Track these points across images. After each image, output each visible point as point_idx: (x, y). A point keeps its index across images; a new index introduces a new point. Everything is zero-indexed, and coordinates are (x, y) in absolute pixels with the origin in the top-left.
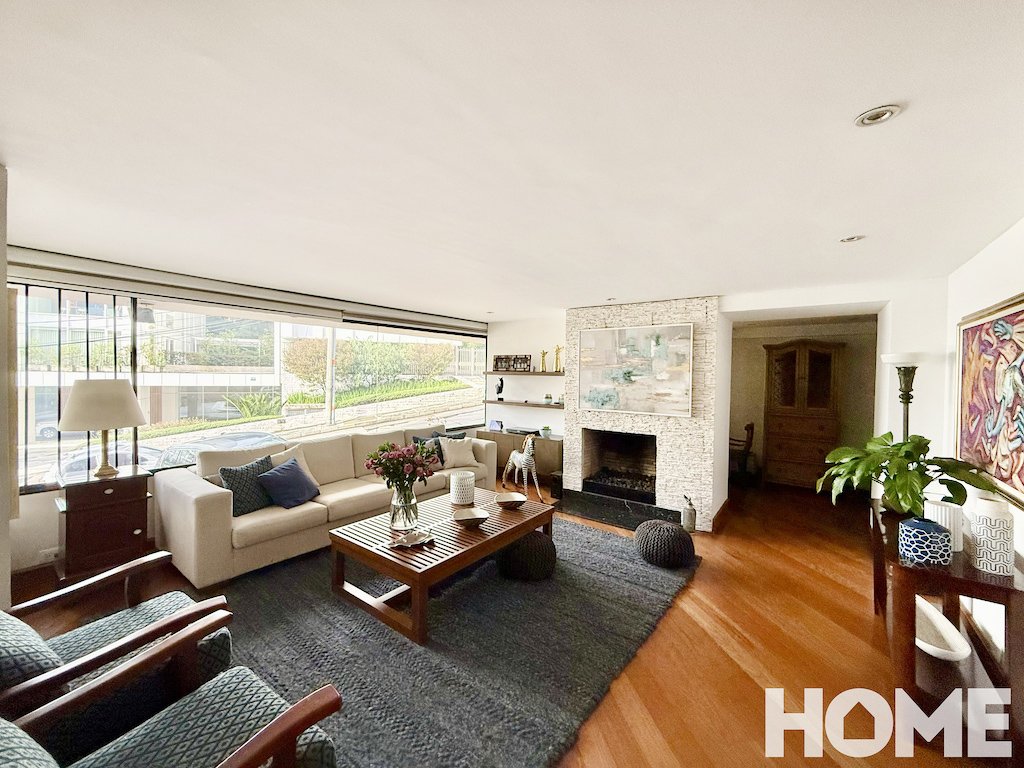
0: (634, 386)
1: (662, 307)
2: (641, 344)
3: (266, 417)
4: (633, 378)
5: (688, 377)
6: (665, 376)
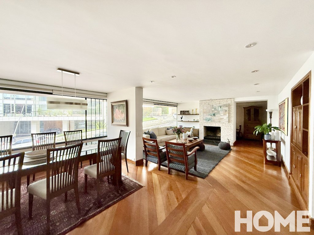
0: (215, 117)
1: (221, 100)
2: (217, 108)
4: (215, 115)
5: (228, 115)
6: (222, 114)
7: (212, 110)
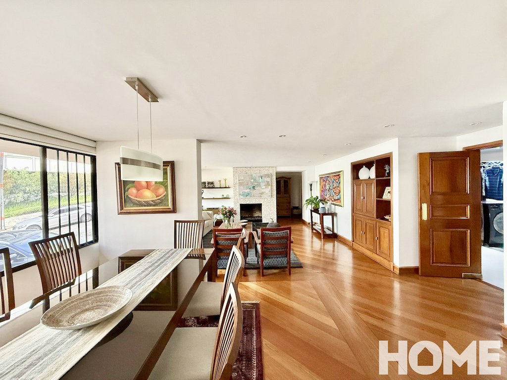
0: (256, 190)
1: (262, 169)
2: (257, 179)
5: (270, 188)
6: (264, 187)
7: (251, 182)
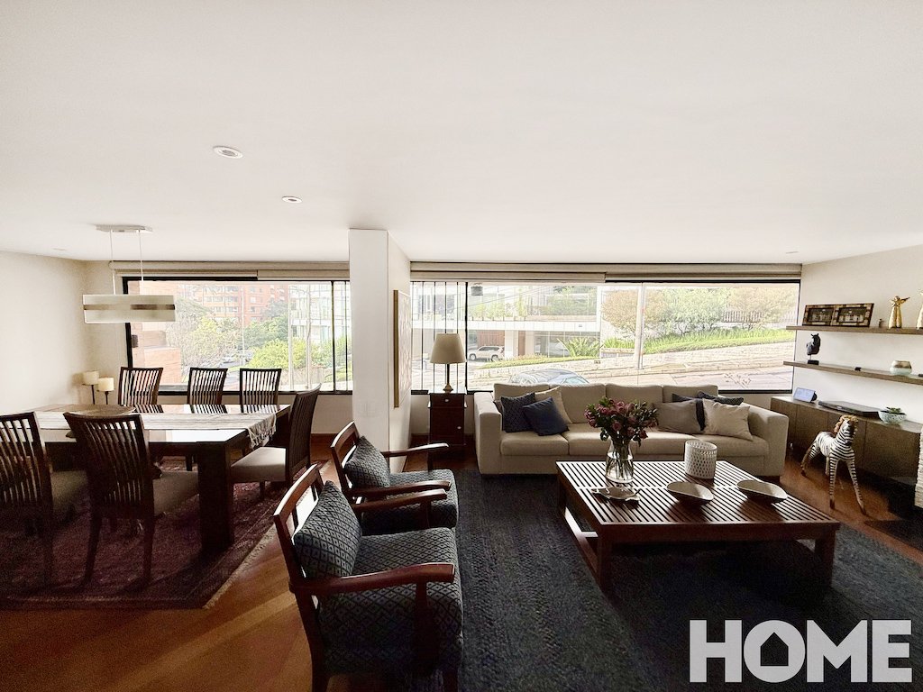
3: (586, 357)
